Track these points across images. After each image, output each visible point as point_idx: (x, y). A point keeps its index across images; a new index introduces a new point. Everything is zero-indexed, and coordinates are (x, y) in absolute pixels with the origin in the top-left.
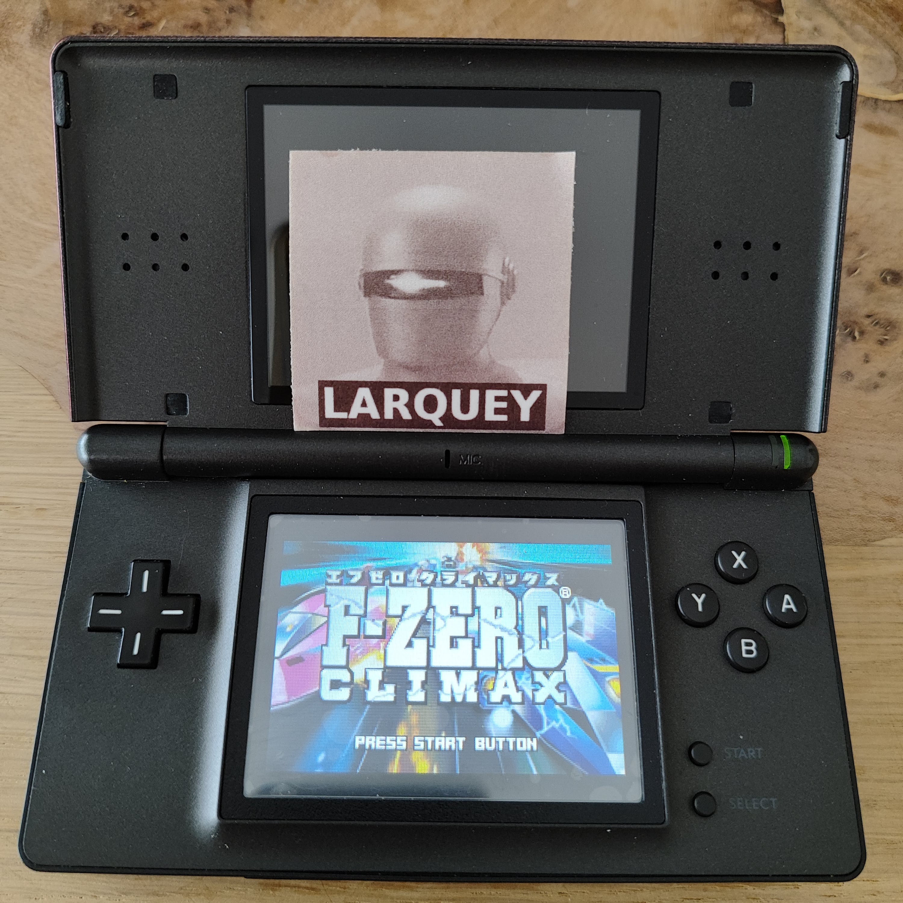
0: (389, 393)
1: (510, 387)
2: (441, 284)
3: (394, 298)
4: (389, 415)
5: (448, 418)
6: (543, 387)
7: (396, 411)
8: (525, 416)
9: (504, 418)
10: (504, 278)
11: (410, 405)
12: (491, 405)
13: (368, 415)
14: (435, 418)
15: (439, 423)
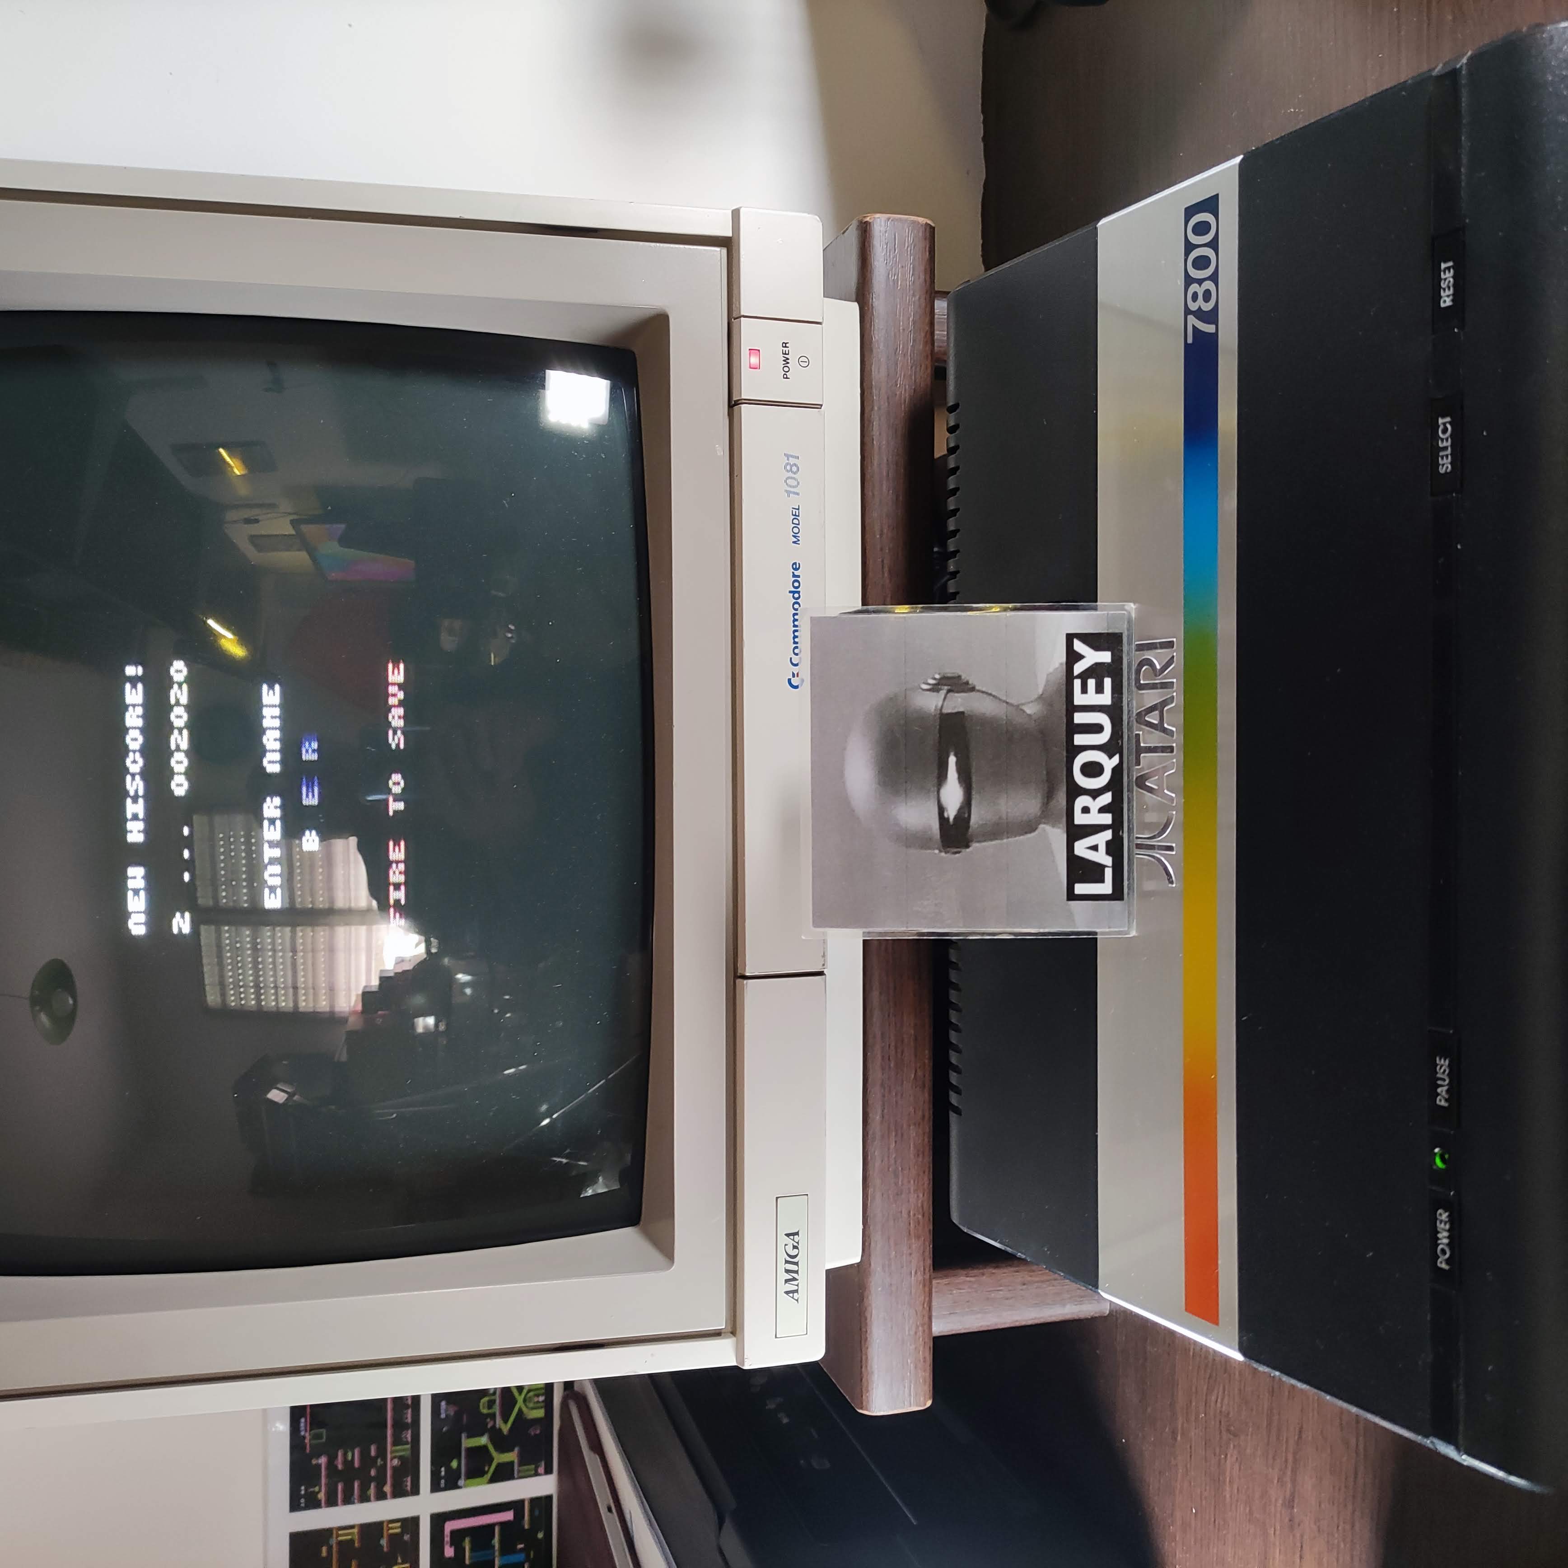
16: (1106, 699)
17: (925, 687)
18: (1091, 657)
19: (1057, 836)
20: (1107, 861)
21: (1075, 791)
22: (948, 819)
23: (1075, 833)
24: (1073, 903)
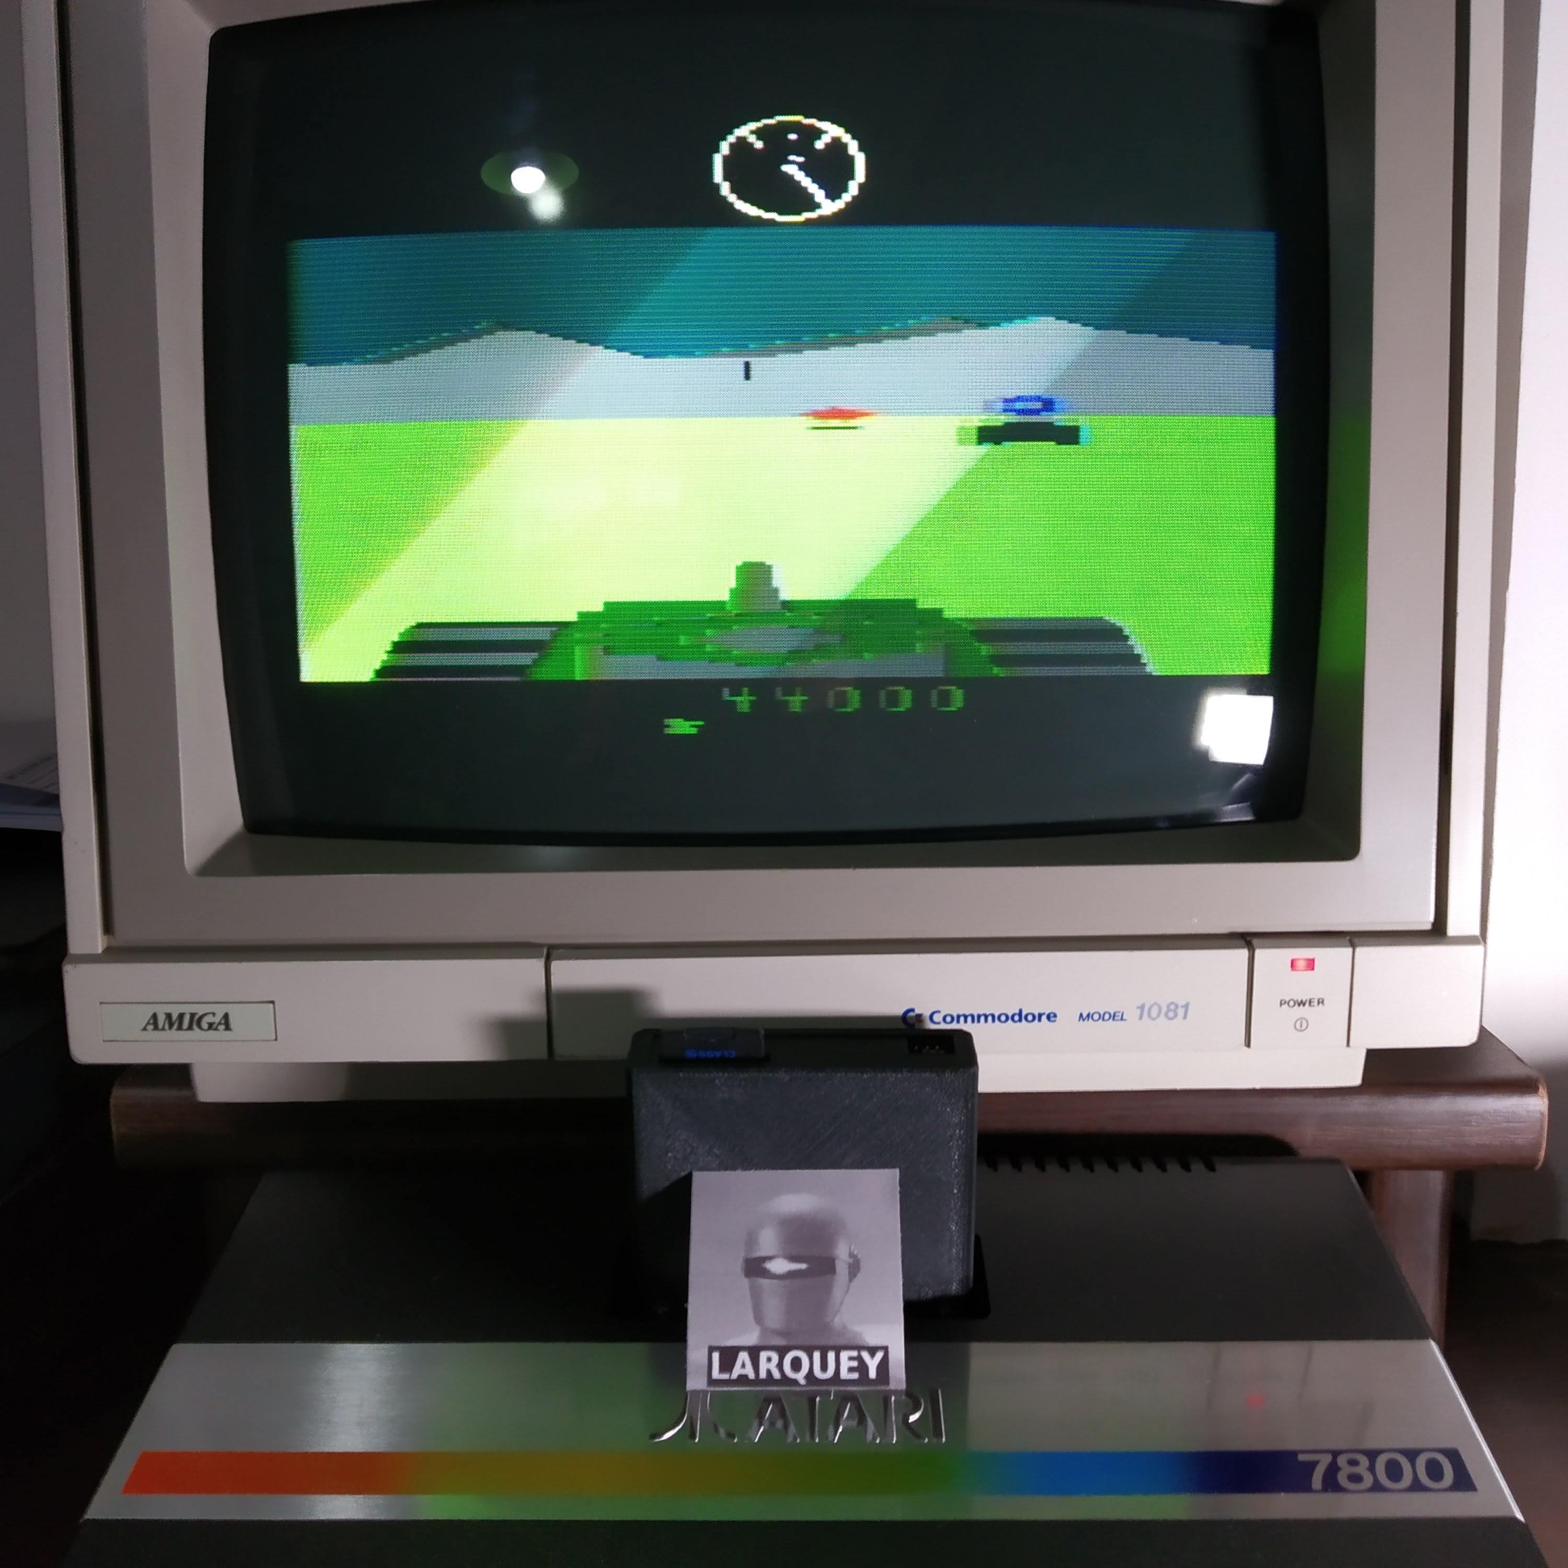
0: (763, 1355)
1: (859, 1348)
2: (803, 1266)
3: (768, 1278)
4: (763, 1375)
5: (810, 1375)
6: (885, 1349)
7: (769, 1372)
8: (873, 1374)
9: (855, 1376)
10: (851, 1261)
11: (780, 1366)
12: (845, 1364)
13: (746, 1376)
14: (800, 1377)
15: (802, 1382)
16: (844, 1374)
17: (852, 1247)
18: (873, 1364)
19: (751, 1338)
20: (735, 1375)
21: (782, 1352)
22: (764, 1262)
23: (754, 1353)
24: (706, 1351)
